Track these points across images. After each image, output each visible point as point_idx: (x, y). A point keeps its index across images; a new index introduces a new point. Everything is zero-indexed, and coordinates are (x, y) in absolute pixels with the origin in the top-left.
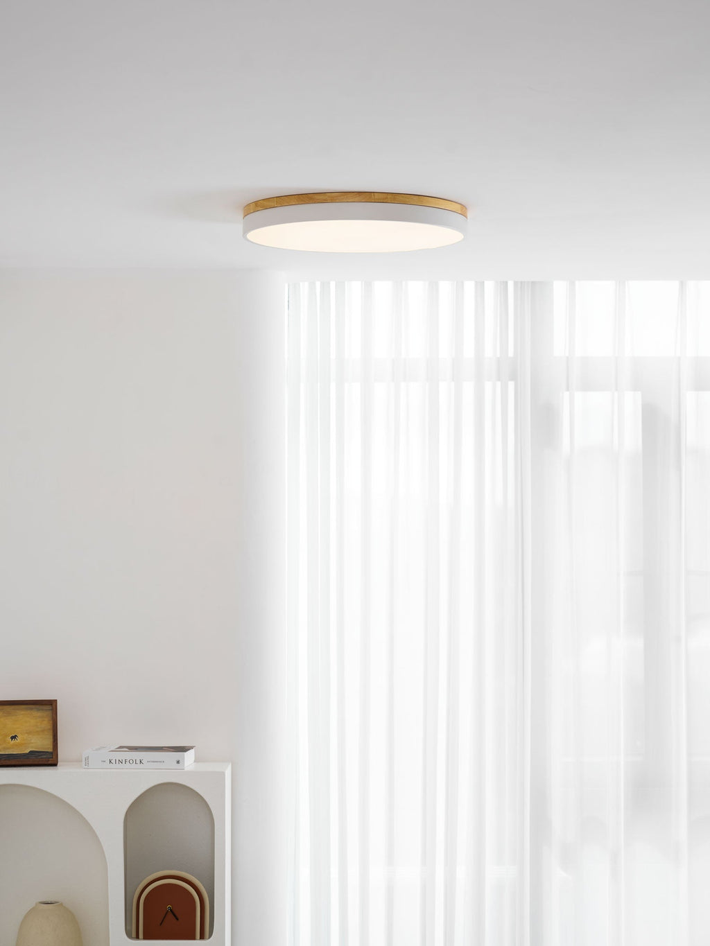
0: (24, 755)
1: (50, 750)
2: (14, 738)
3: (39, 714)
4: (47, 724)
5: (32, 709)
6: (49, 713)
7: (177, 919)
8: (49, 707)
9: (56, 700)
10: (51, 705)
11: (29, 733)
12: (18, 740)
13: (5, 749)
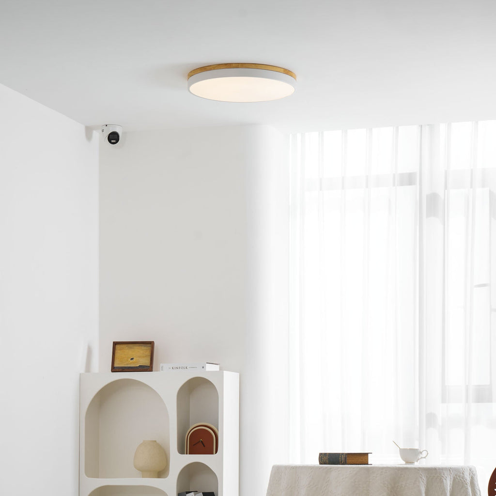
0: (137, 367)
1: (149, 365)
2: (132, 359)
3: (145, 348)
4: (148, 353)
5: (141, 346)
6: (150, 348)
7: (204, 446)
8: (150, 345)
9: (153, 342)
10: (151, 344)
11: (139, 357)
12: (134, 360)
13: (127, 364)
